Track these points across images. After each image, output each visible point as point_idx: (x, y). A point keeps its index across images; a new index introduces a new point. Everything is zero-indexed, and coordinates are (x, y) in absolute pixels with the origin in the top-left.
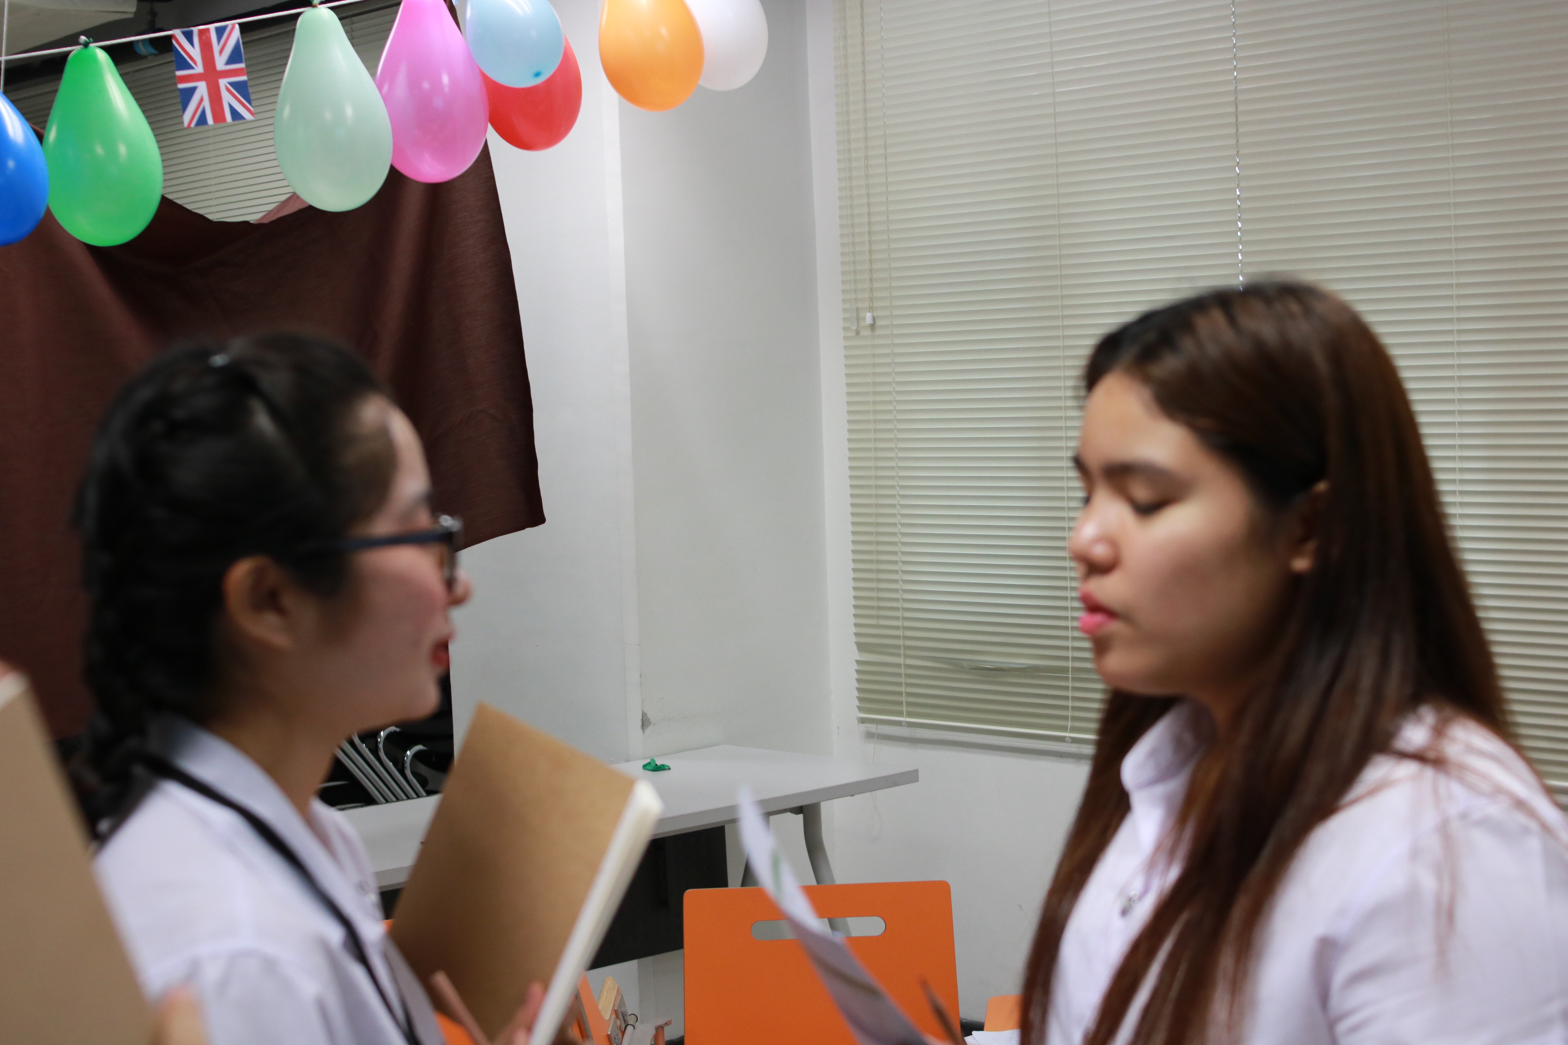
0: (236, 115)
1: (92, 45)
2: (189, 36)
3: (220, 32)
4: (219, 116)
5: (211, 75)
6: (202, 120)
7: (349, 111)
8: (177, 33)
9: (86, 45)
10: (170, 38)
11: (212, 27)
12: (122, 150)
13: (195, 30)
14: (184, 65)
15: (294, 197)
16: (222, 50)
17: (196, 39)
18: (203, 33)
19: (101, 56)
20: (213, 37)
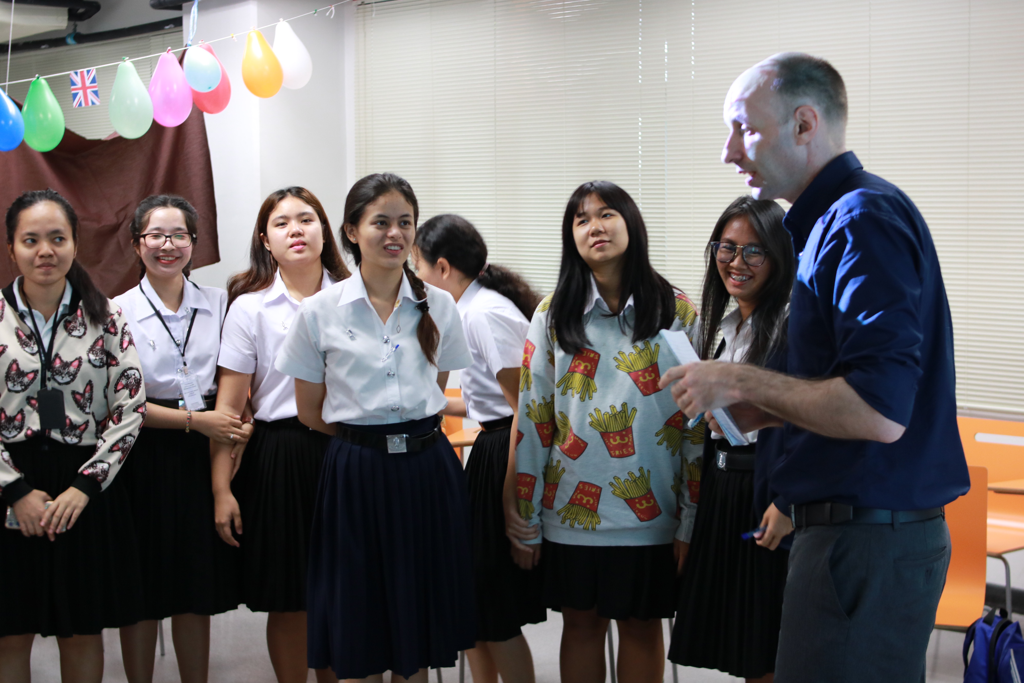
0: (93, 103)
1: (41, 78)
2: (76, 73)
3: (88, 72)
4: (87, 103)
5: (84, 88)
6: (80, 105)
7: (136, 101)
8: (72, 72)
9: (38, 78)
10: (69, 74)
11: (85, 70)
12: (50, 116)
13: (79, 71)
14: (73, 84)
15: (115, 133)
16: (89, 79)
17: (79, 74)
18: (82, 72)
19: (42, 81)
20: (85, 73)
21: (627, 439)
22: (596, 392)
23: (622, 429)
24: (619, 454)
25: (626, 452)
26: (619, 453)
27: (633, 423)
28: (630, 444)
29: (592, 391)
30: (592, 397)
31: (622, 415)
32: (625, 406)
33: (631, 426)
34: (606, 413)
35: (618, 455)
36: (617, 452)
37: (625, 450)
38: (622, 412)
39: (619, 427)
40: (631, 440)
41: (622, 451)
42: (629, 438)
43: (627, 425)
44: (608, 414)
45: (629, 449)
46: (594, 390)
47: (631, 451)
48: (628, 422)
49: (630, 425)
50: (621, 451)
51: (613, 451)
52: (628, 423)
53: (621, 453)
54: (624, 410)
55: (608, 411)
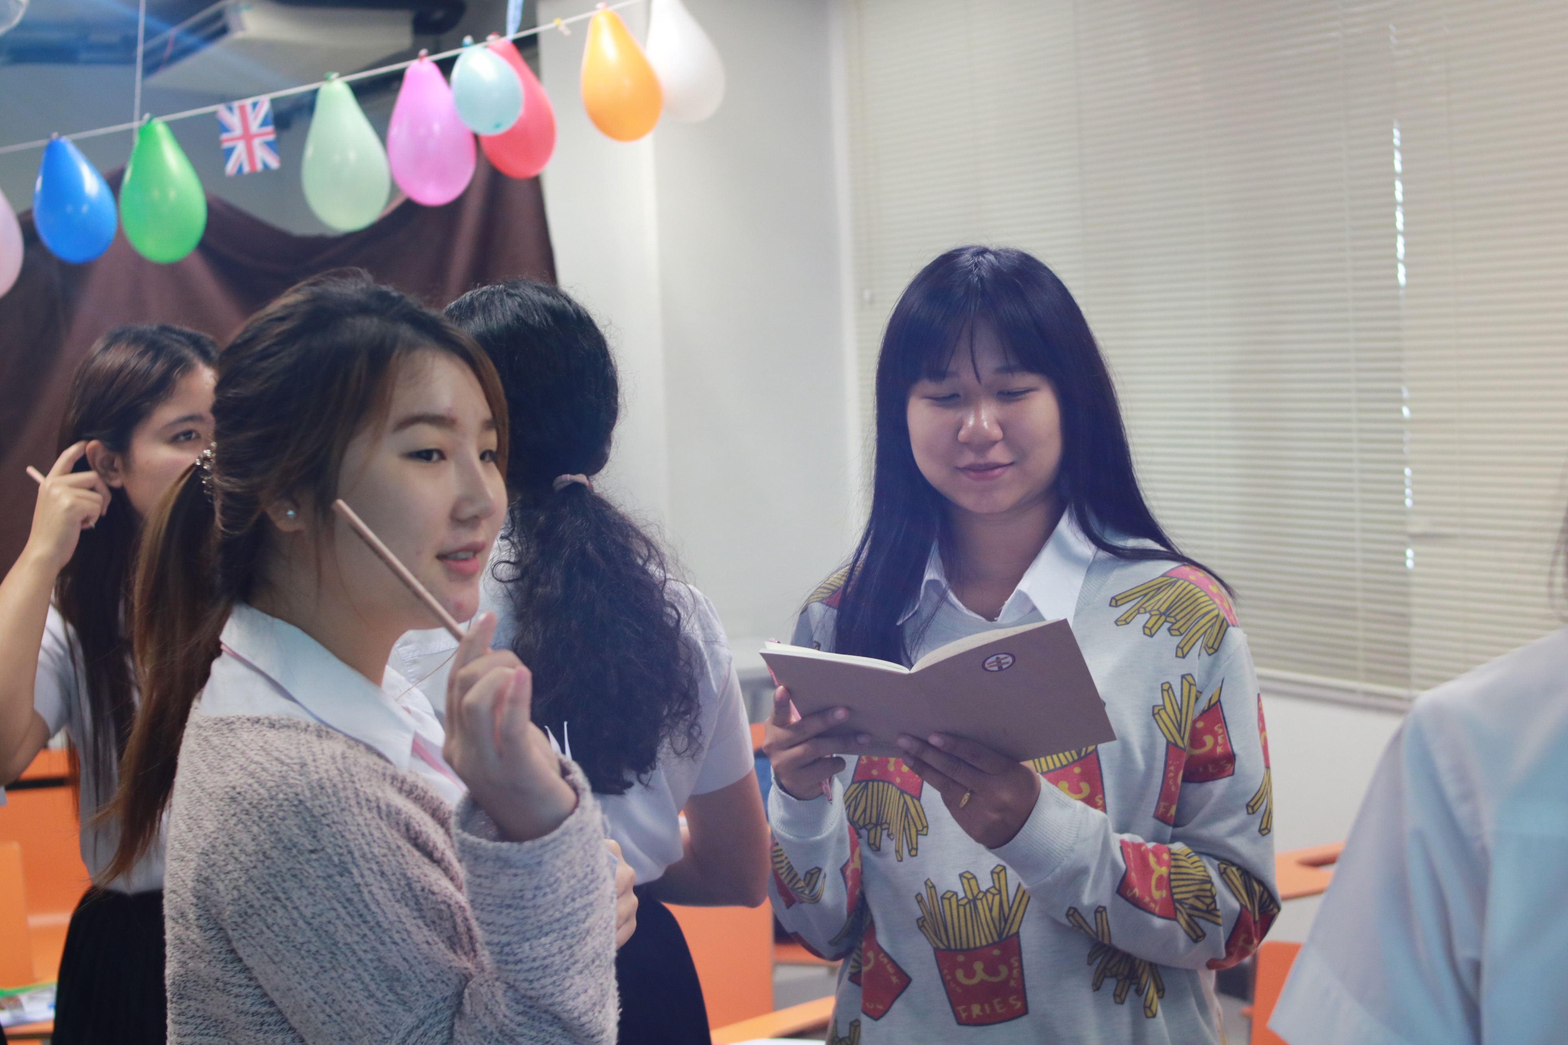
0: (266, 165)
1: (154, 121)
2: (230, 109)
3: (255, 105)
4: (253, 166)
5: (247, 137)
6: (241, 169)
7: (352, 156)
8: (221, 108)
9: (149, 121)
10: (215, 112)
11: (248, 102)
12: (172, 193)
13: (235, 105)
14: (225, 130)
16: (256, 118)
17: (237, 112)
18: (242, 109)
19: (160, 127)
20: (249, 109)
21: (1004, 970)
22: (926, 835)
23: (990, 941)
24: (981, 1014)
25: (1001, 1008)
26: (983, 1009)
27: (1023, 925)
28: (1012, 983)
29: (917, 831)
30: (917, 849)
31: (990, 901)
32: (1002, 875)
33: (1017, 934)
34: (948, 895)
35: (978, 1016)
36: (976, 1010)
37: (999, 1003)
38: (991, 893)
39: (983, 936)
40: (1015, 972)
41: (992, 1006)
42: (1011, 968)
43: (1006, 930)
44: (955, 896)
45: (1012, 1000)
46: (922, 830)
47: (1016, 1005)
48: (1010, 921)
49: (1014, 930)
50: (987, 1007)
51: (964, 1007)
52: (1008, 926)
53: (988, 1010)
54: (997, 886)
55: (955, 890)
